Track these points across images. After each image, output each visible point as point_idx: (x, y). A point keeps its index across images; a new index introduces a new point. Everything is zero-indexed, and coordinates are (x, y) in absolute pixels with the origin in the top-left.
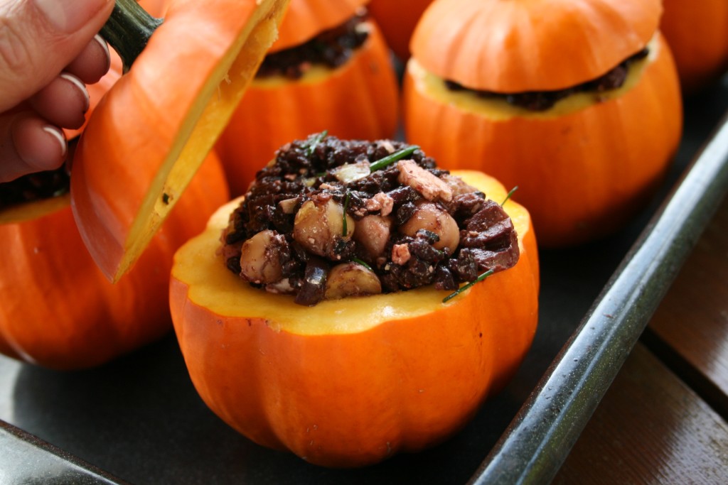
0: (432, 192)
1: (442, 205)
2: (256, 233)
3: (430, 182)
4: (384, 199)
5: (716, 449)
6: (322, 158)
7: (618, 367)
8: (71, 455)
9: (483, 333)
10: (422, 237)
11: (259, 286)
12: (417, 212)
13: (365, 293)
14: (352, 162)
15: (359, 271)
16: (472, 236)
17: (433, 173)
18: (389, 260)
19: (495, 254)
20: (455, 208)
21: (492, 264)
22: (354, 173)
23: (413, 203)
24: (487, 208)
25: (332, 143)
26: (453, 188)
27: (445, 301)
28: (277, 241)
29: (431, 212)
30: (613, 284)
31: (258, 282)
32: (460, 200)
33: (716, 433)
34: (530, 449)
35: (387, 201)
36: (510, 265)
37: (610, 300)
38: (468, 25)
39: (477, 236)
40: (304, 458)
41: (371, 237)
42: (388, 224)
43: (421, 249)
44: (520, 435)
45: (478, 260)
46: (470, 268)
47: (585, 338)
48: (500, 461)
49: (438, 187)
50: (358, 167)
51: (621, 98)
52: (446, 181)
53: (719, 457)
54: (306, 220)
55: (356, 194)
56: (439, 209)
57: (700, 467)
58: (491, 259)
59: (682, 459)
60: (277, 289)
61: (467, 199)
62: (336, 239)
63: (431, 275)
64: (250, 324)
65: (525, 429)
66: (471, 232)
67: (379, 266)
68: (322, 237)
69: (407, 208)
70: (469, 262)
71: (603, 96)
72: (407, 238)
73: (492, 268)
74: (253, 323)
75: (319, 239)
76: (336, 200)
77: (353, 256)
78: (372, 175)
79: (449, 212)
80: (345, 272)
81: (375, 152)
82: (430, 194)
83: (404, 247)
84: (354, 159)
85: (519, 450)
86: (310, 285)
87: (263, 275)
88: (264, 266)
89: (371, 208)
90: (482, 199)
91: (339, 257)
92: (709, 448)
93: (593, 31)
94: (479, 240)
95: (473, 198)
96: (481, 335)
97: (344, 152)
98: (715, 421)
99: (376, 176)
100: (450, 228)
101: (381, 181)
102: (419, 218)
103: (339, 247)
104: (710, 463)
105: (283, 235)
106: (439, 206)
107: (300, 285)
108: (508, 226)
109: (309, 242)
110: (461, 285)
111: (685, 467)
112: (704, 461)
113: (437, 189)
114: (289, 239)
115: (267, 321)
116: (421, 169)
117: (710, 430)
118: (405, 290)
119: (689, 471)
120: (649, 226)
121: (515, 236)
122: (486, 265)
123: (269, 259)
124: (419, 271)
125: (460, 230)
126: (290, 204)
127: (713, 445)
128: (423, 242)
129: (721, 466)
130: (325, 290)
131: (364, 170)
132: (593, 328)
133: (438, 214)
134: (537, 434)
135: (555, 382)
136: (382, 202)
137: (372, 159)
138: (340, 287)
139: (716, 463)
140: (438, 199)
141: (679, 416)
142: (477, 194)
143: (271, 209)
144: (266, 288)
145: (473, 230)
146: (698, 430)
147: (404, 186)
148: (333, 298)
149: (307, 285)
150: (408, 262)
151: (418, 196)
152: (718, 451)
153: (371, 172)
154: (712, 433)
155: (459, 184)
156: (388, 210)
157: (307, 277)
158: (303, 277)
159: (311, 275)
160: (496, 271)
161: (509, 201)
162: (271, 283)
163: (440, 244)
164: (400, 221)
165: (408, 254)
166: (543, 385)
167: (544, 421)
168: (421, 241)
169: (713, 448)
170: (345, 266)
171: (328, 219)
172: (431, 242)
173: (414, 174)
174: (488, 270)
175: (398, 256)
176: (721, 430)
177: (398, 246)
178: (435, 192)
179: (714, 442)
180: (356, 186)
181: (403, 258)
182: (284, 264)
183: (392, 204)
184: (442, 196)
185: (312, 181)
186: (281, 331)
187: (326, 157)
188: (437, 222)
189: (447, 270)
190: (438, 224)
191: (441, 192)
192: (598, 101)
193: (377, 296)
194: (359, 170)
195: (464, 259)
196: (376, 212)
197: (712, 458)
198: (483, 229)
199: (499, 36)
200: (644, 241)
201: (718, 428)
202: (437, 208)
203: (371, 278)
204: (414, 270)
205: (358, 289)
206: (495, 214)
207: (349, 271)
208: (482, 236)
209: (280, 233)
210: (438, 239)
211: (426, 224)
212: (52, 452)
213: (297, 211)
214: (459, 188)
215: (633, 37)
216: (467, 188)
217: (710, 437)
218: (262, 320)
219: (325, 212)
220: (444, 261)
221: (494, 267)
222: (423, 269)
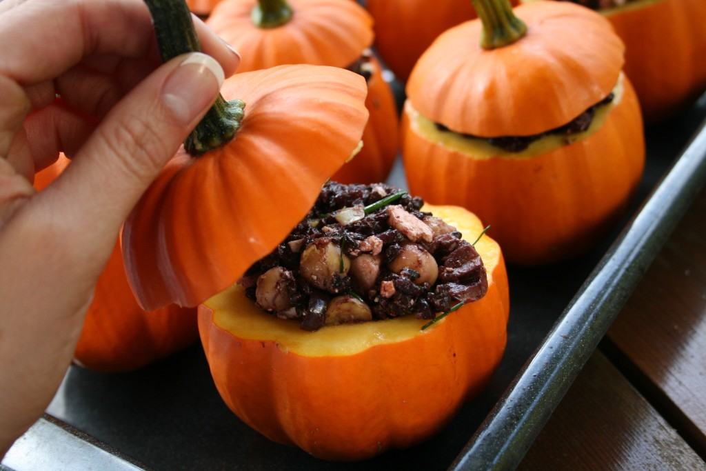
0: (415, 235)
1: (423, 246)
2: (269, 269)
3: (414, 225)
4: (375, 241)
5: (659, 448)
6: (325, 201)
7: (571, 381)
8: (118, 450)
9: (456, 353)
10: (405, 275)
11: (271, 313)
12: (401, 252)
13: (358, 321)
14: (350, 205)
15: (353, 303)
16: (448, 272)
17: (417, 216)
18: (378, 293)
19: (466, 288)
20: (435, 247)
21: (464, 297)
22: (351, 215)
23: (399, 245)
24: (461, 247)
25: (333, 188)
26: (434, 230)
27: (423, 328)
28: (286, 276)
29: (414, 253)
30: (571, 308)
31: (270, 310)
32: (439, 240)
33: (659, 434)
34: (492, 451)
35: (377, 243)
36: (479, 297)
37: (567, 322)
38: (454, 76)
39: (452, 271)
40: (310, 453)
41: (363, 273)
42: (377, 262)
43: (404, 285)
44: (484, 439)
45: (452, 293)
46: (444, 301)
47: (544, 356)
48: (467, 462)
49: (421, 229)
50: (354, 210)
51: (586, 140)
52: (427, 223)
53: (660, 455)
54: (310, 260)
55: (351, 235)
56: (420, 250)
57: (643, 464)
58: (463, 293)
59: (629, 456)
60: (286, 315)
61: (445, 239)
62: (335, 276)
63: (412, 306)
64: (264, 346)
65: (489, 435)
66: (448, 269)
67: (370, 298)
68: (323, 274)
69: (393, 249)
70: (444, 296)
71: (570, 138)
72: (394, 275)
73: (463, 300)
74: (266, 345)
75: (320, 276)
76: (335, 242)
77: (349, 289)
78: (366, 218)
79: (429, 251)
80: (341, 303)
81: (370, 196)
82: (414, 237)
83: (390, 284)
84: (351, 203)
85: (482, 452)
86: (313, 313)
87: (274, 305)
88: (276, 296)
89: (363, 249)
90: (458, 239)
91: (337, 291)
92: (653, 447)
93: (561, 84)
94: (454, 276)
95: (451, 238)
96: (455, 355)
97: (343, 197)
98: (660, 423)
99: (369, 219)
100: (429, 264)
101: (373, 224)
102: (404, 258)
103: (337, 282)
104: (652, 460)
105: (291, 272)
106: (421, 247)
107: (304, 314)
108: (478, 264)
109: (312, 279)
110: (438, 315)
111: (631, 463)
112: (647, 458)
113: (419, 232)
114: (295, 275)
115: (277, 345)
116: (407, 213)
117: (654, 431)
118: (391, 318)
119: (634, 467)
120: (607, 255)
121: (484, 272)
122: (459, 297)
123: (279, 291)
124: (402, 303)
125: (439, 266)
126: (297, 244)
127: (656, 445)
128: (406, 280)
129: (661, 463)
130: (325, 318)
131: (360, 214)
132: (551, 348)
133: (420, 254)
134: (498, 438)
135: (516, 394)
136: (373, 244)
137: (367, 203)
138: (338, 315)
139: (658, 460)
140: (421, 241)
141: (629, 419)
142: (454, 234)
143: (282, 248)
144: (278, 315)
145: (450, 267)
146: (645, 431)
147: (393, 229)
148: (332, 324)
149: (311, 315)
150: (393, 296)
151: (404, 238)
152: (660, 450)
153: (366, 215)
154: (656, 434)
155: (439, 225)
156: (378, 250)
157: (311, 307)
158: (307, 308)
159: (314, 306)
160: (466, 302)
161: (484, 235)
162: (281, 310)
163: (421, 279)
164: (388, 260)
165: (393, 289)
166: (507, 396)
167: (505, 428)
168: (404, 278)
169: (655, 447)
170: (342, 298)
171: (328, 260)
172: (413, 279)
173: (400, 219)
174: (459, 302)
175: (385, 291)
176: (664, 431)
177: (385, 282)
178: (417, 235)
179: (657, 441)
180: (352, 228)
181: (389, 292)
182: (292, 296)
183: (381, 245)
184: (424, 238)
185: (316, 222)
186: (289, 352)
187: (329, 200)
188: (418, 261)
189: (425, 302)
190: (419, 263)
191: (423, 234)
192: (566, 143)
193: (368, 323)
194: (355, 213)
195: (439, 293)
196: (368, 253)
197: (655, 456)
198: (458, 266)
199: (480, 86)
200: (601, 269)
201: (661, 429)
202: (419, 249)
203: (363, 308)
204: (398, 303)
205: (353, 317)
206: (468, 253)
207: (345, 302)
208: (457, 272)
209: (289, 270)
210: (419, 276)
211: (409, 263)
212: (103, 449)
213: (303, 252)
214: (439, 229)
215: (596, 89)
216: (446, 229)
217: (654, 438)
218: (274, 342)
219: (325, 253)
220: (424, 294)
221: (465, 299)
222: (406, 302)
